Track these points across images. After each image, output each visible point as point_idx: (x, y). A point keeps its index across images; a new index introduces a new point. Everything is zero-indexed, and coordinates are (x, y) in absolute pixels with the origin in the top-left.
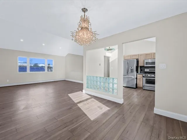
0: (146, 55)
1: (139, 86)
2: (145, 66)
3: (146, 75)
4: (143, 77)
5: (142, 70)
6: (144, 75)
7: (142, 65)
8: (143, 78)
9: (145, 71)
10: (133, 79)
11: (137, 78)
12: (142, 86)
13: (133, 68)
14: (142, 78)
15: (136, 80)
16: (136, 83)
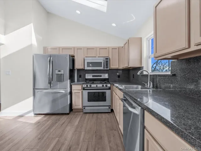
0: (88, 49)
1: (76, 107)
2: (86, 68)
3: (89, 85)
4: (84, 89)
5: (80, 76)
6: (85, 86)
7: (81, 67)
8: (84, 91)
9: (86, 78)
10: (64, 95)
11: (71, 93)
12: (81, 107)
13: (62, 72)
14: (80, 91)
15: (69, 96)
16: (69, 102)
